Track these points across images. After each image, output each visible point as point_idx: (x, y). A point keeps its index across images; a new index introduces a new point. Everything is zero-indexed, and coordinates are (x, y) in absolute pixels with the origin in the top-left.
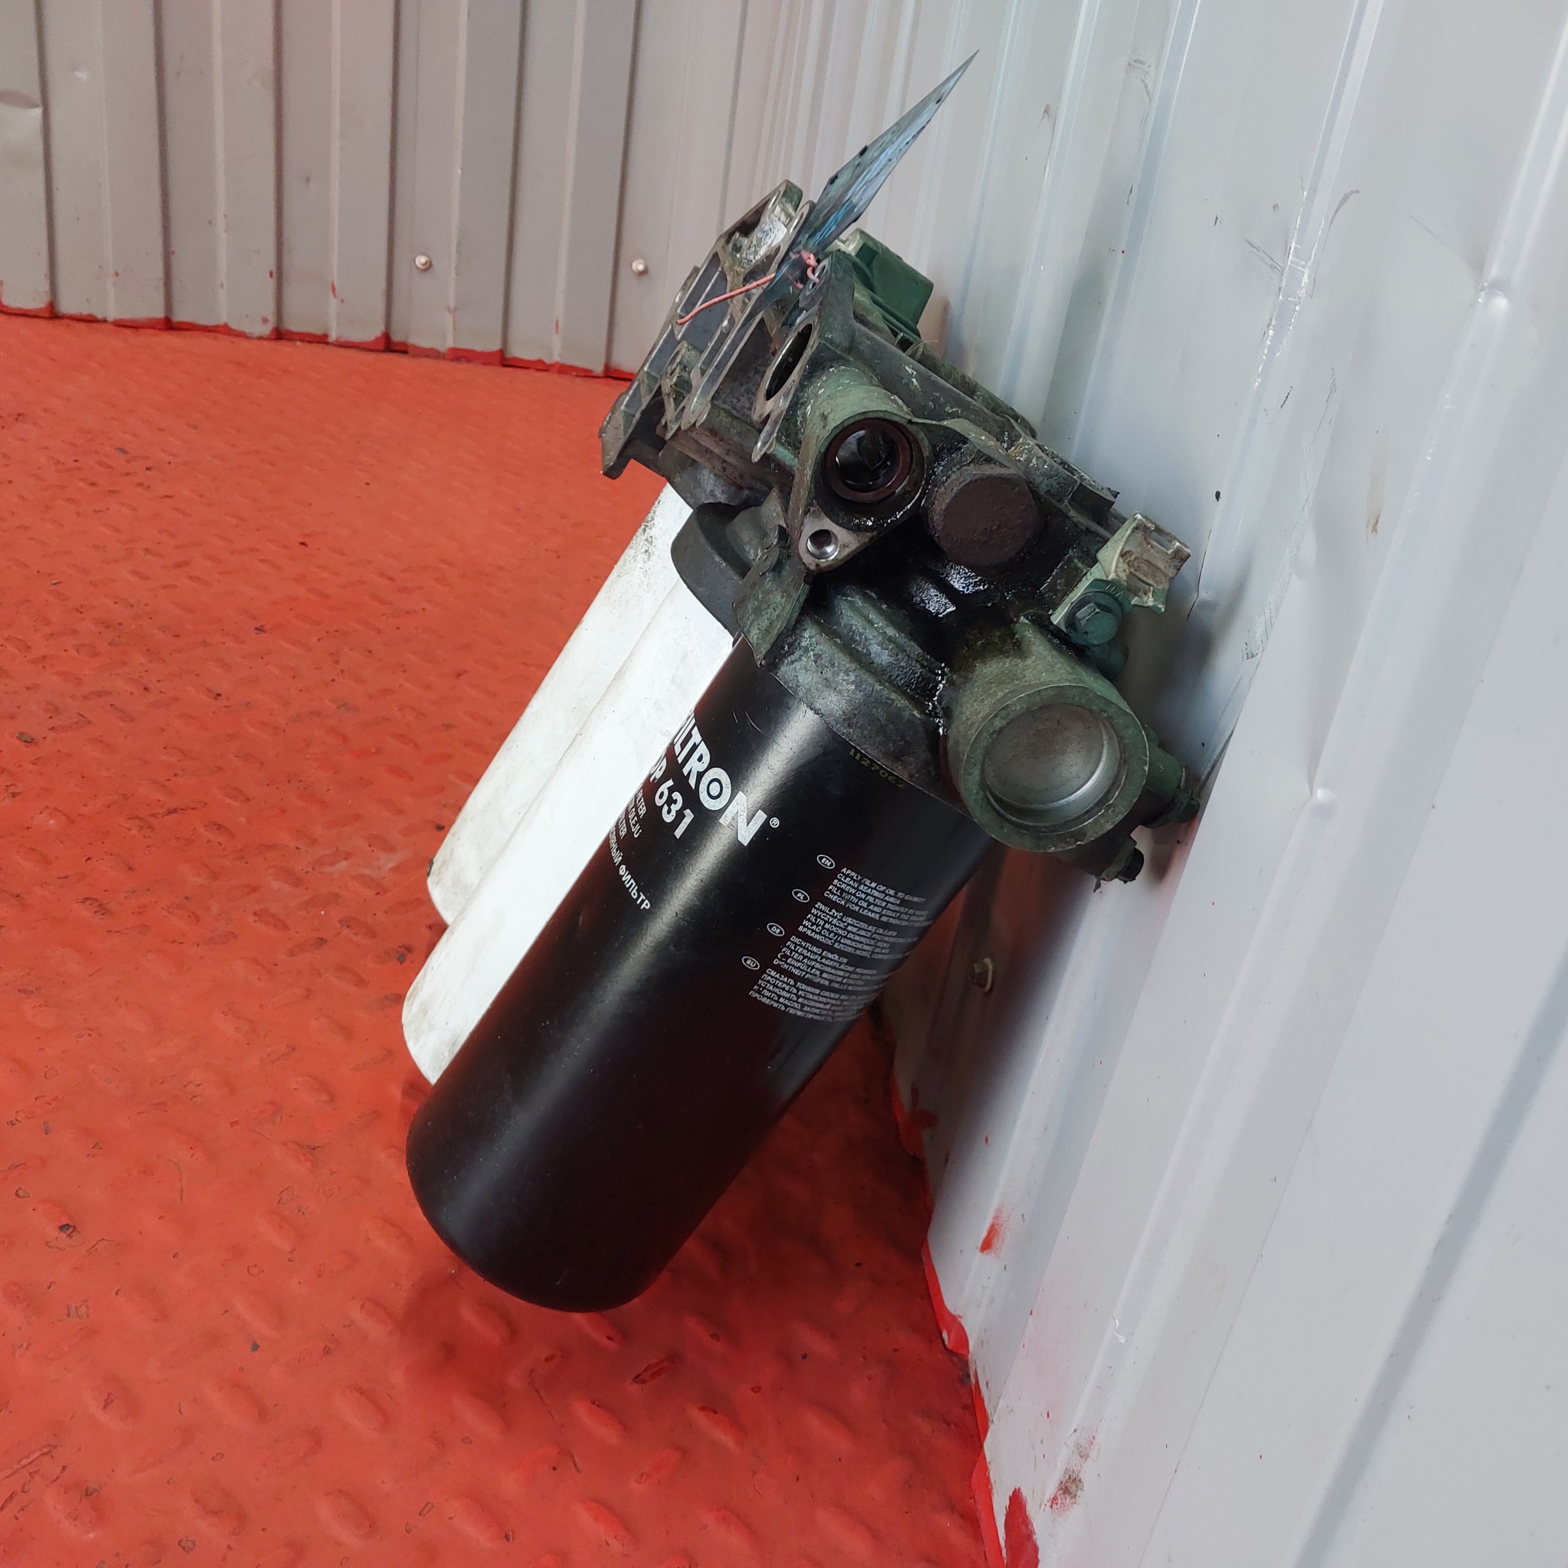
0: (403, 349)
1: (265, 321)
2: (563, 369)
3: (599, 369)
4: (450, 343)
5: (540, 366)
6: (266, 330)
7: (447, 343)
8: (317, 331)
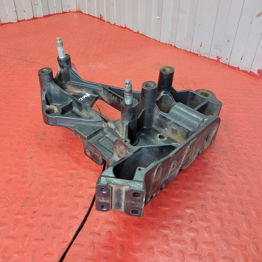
0: (36, 18)
1: (16, 19)
2: (57, 14)
3: (62, 13)
4: (43, 15)
5: (54, 14)
6: (16, 21)
7: (42, 15)
8: (24, 19)
